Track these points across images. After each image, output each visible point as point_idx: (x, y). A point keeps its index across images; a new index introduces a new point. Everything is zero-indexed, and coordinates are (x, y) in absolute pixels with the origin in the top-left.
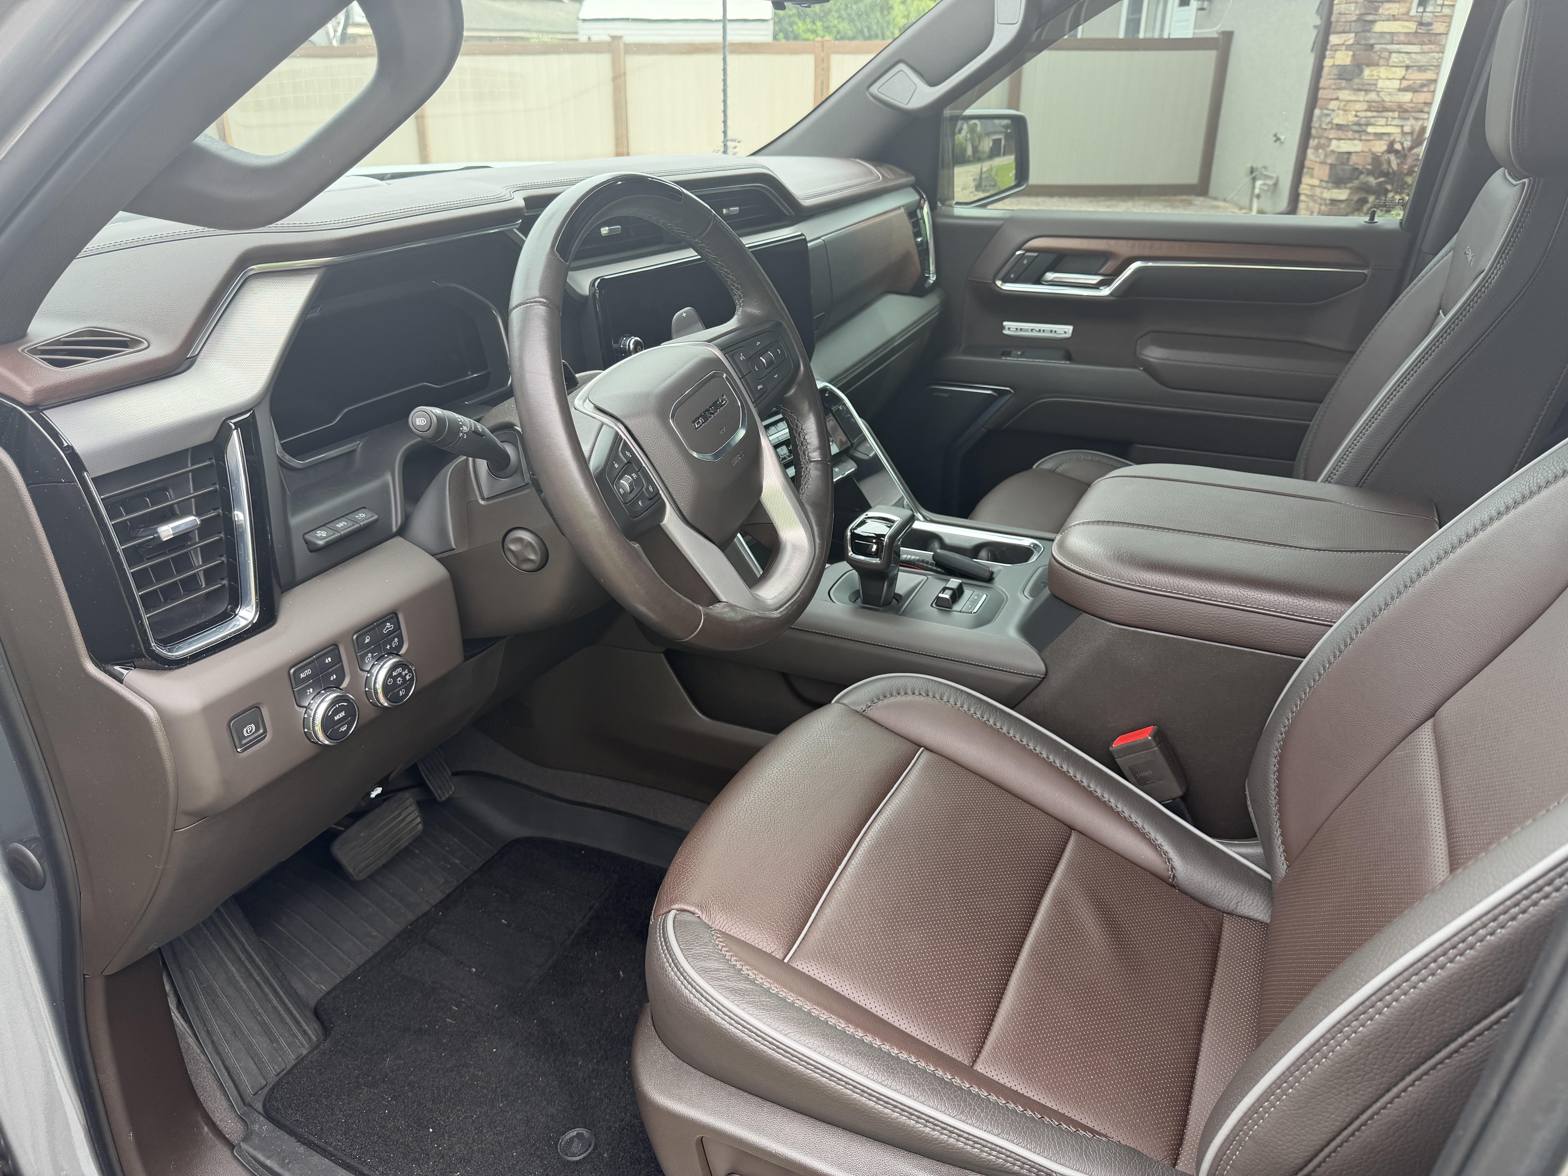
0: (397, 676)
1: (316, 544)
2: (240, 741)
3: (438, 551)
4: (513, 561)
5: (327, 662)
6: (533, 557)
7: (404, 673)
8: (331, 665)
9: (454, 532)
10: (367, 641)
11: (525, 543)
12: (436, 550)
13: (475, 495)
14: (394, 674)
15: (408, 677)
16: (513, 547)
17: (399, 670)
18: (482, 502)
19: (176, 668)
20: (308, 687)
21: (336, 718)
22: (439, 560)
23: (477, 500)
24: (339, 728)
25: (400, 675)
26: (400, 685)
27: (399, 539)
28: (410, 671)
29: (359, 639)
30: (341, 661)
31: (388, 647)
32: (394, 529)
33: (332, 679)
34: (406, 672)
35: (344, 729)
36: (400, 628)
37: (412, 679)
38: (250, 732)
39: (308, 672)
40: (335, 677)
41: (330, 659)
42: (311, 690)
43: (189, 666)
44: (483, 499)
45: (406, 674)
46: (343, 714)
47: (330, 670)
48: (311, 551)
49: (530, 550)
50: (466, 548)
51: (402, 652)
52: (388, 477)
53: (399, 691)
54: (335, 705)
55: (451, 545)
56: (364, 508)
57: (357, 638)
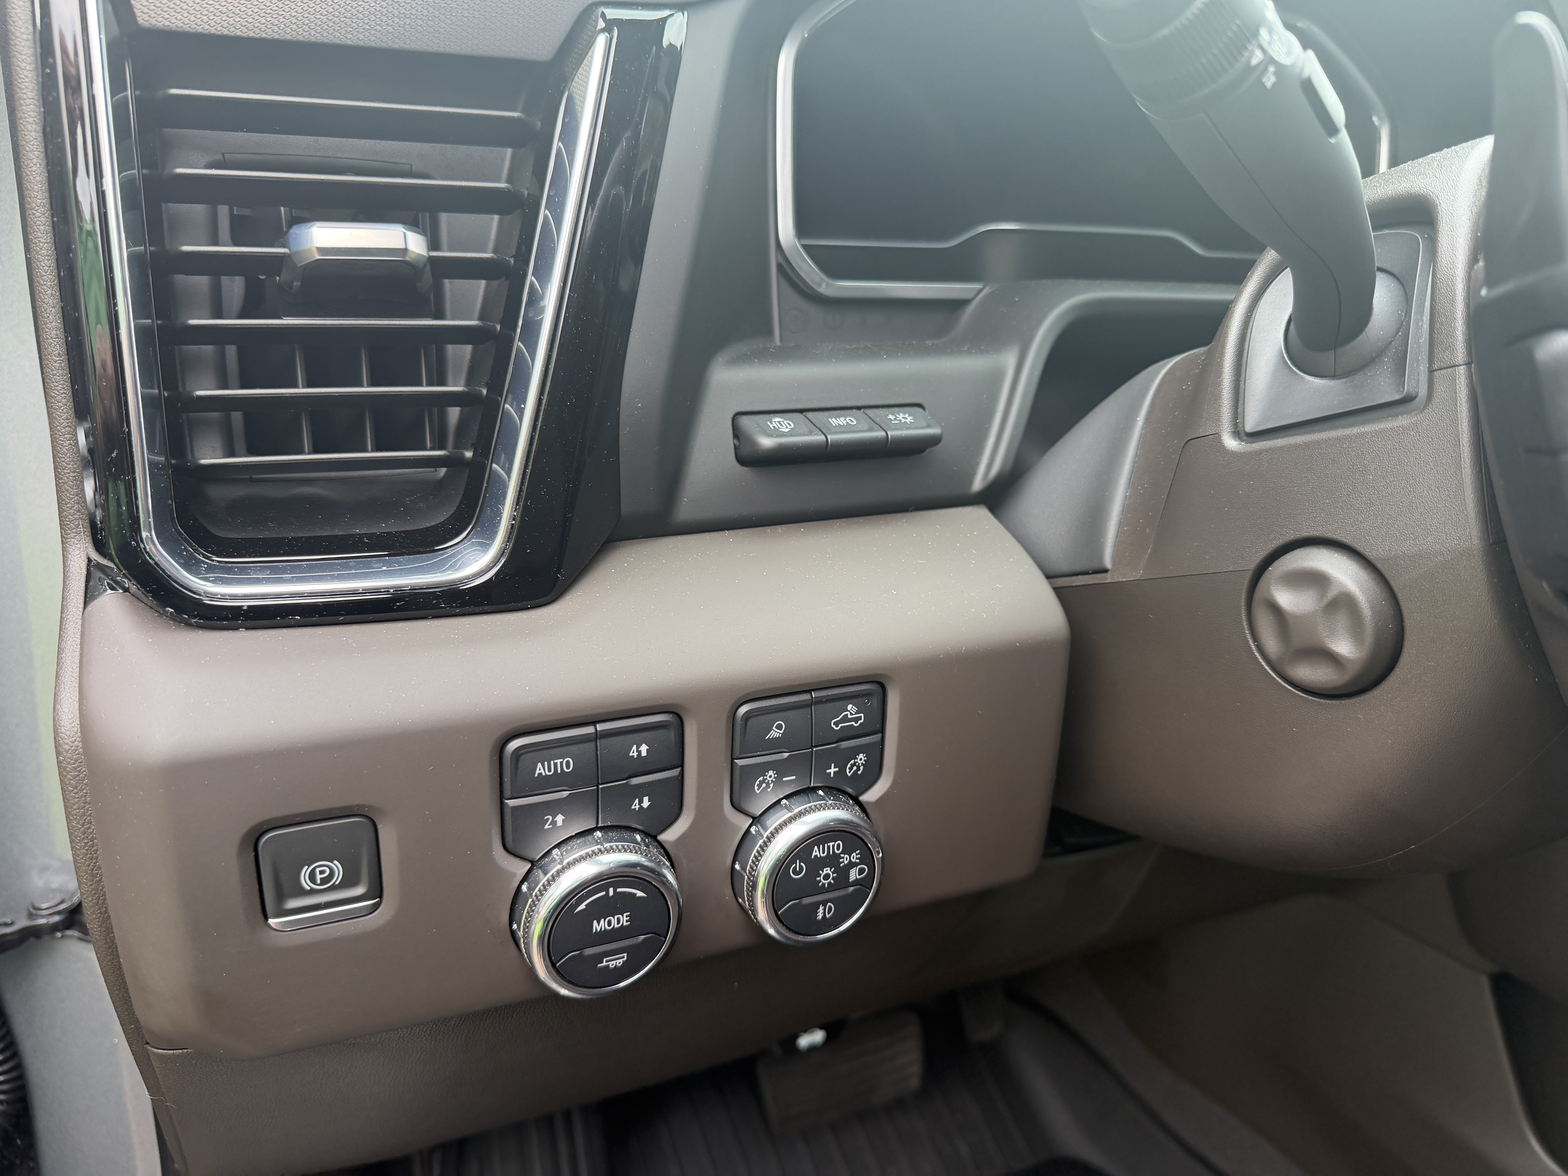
0: (822, 863)
1: (754, 443)
2: (281, 897)
3: (1065, 568)
4: (1272, 644)
5: (634, 753)
6: (1343, 647)
7: (845, 860)
8: (643, 767)
9: (1120, 524)
10: (775, 733)
11: (1332, 593)
12: (1061, 562)
13: (1218, 420)
14: (816, 852)
15: (854, 875)
16: (1285, 598)
17: (835, 846)
18: (1231, 443)
19: (200, 627)
20: (553, 807)
21: (599, 926)
22: (1057, 590)
23: (1217, 436)
24: (600, 957)
25: (832, 860)
26: (823, 890)
27: (981, 513)
28: (867, 858)
29: (752, 722)
30: (682, 765)
31: (832, 770)
32: (978, 484)
33: (636, 806)
34: (855, 857)
35: (616, 962)
36: (882, 731)
37: (864, 884)
38: (324, 881)
39: (564, 764)
40: (646, 803)
41: (644, 748)
42: (560, 819)
43: (243, 634)
44: (1237, 433)
45: (852, 865)
46: (624, 919)
47: (635, 781)
48: (742, 460)
49: (1342, 621)
50: (1137, 574)
51: (870, 796)
52: (1009, 360)
53: (816, 906)
54: (605, 888)
55: (1101, 557)
56: (919, 405)
57: (748, 716)
